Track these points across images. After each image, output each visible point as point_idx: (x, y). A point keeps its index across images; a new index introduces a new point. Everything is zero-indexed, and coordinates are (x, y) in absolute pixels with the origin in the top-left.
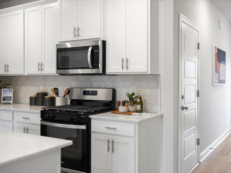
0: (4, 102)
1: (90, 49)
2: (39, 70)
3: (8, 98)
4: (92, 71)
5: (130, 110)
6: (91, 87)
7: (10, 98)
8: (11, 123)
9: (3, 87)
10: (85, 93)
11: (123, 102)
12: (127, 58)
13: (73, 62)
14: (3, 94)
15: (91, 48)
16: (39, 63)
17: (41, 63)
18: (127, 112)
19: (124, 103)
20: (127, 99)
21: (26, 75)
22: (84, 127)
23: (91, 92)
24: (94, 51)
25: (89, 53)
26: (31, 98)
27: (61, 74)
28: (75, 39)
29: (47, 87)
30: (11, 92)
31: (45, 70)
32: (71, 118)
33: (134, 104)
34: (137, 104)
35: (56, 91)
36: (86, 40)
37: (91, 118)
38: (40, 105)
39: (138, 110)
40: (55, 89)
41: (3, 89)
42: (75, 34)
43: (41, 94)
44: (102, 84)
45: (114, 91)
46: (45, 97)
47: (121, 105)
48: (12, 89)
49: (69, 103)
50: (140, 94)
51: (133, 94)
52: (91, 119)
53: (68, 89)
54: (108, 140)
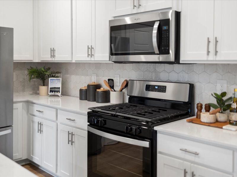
0: (51, 94)
1: (156, 26)
2: (89, 56)
3: (56, 90)
4: (159, 58)
5: (219, 119)
6: (157, 79)
7: (58, 90)
8: (55, 124)
9: (51, 75)
10: (149, 88)
11: (207, 105)
12: (216, 38)
13: (135, 44)
14: (50, 83)
15: (158, 24)
16: (88, 46)
17: (91, 46)
18: (214, 123)
19: (208, 108)
20: (214, 101)
21: (74, 62)
22: (146, 144)
23: (157, 87)
24: (162, 28)
25: (155, 32)
26: (81, 90)
27: (115, 62)
28: (135, 11)
29: (101, 77)
30: (60, 81)
31: (96, 55)
32: (127, 128)
33: (225, 110)
34: (231, 111)
35: (111, 82)
36: (151, 13)
37: (156, 131)
38: (91, 100)
39: (234, 121)
40: (109, 80)
41: (50, 78)
42: (135, 5)
43: (93, 86)
44: (174, 77)
45: (192, 87)
46: (97, 90)
47: (203, 110)
48: (61, 79)
49: (127, 101)
50: (236, 94)
51: (224, 94)
52: (158, 132)
53: (126, 81)
54: (185, 170)
